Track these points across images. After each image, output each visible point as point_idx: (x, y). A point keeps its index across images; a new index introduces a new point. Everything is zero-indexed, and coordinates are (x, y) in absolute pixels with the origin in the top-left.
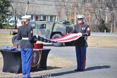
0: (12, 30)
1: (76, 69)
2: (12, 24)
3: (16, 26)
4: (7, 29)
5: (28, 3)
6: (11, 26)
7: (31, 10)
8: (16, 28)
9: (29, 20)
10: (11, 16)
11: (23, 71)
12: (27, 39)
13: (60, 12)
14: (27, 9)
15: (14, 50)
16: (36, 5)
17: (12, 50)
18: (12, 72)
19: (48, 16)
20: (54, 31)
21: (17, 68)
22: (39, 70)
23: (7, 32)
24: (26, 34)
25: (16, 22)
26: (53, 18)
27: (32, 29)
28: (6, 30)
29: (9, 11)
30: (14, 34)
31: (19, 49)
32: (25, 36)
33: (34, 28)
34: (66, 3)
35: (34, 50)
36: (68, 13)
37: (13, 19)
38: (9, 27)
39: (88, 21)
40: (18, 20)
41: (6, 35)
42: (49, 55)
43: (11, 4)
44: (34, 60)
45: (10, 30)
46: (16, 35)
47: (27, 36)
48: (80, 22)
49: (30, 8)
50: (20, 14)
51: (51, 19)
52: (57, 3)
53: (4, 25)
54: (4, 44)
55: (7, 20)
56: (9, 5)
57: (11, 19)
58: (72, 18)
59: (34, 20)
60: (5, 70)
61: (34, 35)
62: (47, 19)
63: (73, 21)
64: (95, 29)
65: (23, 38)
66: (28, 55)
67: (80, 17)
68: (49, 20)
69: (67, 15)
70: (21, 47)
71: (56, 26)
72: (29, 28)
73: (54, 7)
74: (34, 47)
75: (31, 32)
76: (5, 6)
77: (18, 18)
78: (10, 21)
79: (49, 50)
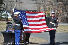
3: (7, 18)
7: (18, 7)
10: (3, 11)
14: (15, 6)
16: (22, 3)
17: (9, 32)
25: (7, 15)
29: (2, 8)
31: (13, 32)
34: (44, 2)
37: (5, 13)
39: (61, 15)
49: (18, 5)
50: (10, 9)
63: (49, 15)
64: (66, 21)
69: (44, 10)
77: (8, 12)
78: (2, 14)
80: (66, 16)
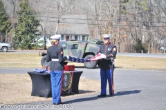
0: (41, 51)
1: (100, 94)
2: (41, 45)
3: (45, 46)
4: (36, 49)
5: (59, 22)
6: (40, 47)
7: (62, 30)
8: (45, 49)
9: (59, 40)
10: (40, 36)
11: (53, 95)
13: (93, 31)
14: (57, 28)
15: (43, 72)
16: (67, 24)
17: (41, 72)
18: (41, 96)
19: (80, 35)
20: (87, 51)
21: (47, 91)
22: (70, 94)
23: (36, 53)
25: (45, 42)
26: (86, 38)
27: (62, 49)
28: (34, 51)
29: (38, 31)
30: (44, 55)
31: (49, 72)
33: (65, 48)
34: (100, 22)
35: (65, 72)
36: (102, 32)
37: (42, 39)
38: (38, 47)
39: (124, 41)
40: (48, 40)
41: (35, 56)
42: (82, 78)
43: (40, 23)
44: (65, 83)
45: (39, 51)
46: (45, 56)
48: (106, 42)
49: (61, 27)
50: (50, 33)
51: (83, 39)
52: (90, 22)
53: (33, 45)
55: (36, 40)
56: (39, 25)
57: (40, 39)
59: (65, 40)
60: (34, 94)
61: (64, 56)
62: (78, 39)
64: (132, 50)
65: (53, 60)
66: (58, 78)
67: (106, 36)
68: (81, 39)
69: (100, 34)
70: (51, 69)
71: (89, 46)
73: (86, 25)
74: (64, 69)
75: (62, 53)
76: (34, 25)
77: (48, 37)
78: (39, 41)
79: (81, 73)
80: (132, 43)
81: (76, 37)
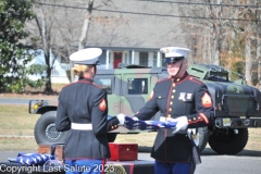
0: (36, 97)
2: (34, 78)
3: (49, 84)
4: (19, 92)
5: (91, 8)
6: (31, 85)
7: (100, 32)
8: (49, 91)
10: (31, 52)
12: (88, 127)
14: (85, 28)
15: (41, 163)
16: (117, 15)
17: (32, 163)
23: (18, 105)
24: (84, 112)
25: (49, 71)
28: (14, 96)
29: (26, 35)
30: (43, 110)
31: (58, 163)
32: (81, 120)
33: (109, 91)
34: (218, 10)
35: (109, 164)
36: (224, 44)
37: (39, 60)
38: (25, 87)
40: (57, 65)
41: (16, 112)
43: (34, 10)
45: (30, 97)
47: (88, 120)
49: (97, 24)
50: (62, 44)
52: (188, 9)
53: (9, 80)
54: (7, 146)
55: (20, 62)
56: (28, 15)
57: (34, 61)
58: (238, 60)
59: (108, 66)
62: (150, 64)
63: (239, 69)
68: (159, 64)
69: (219, 48)
72: (97, 92)
73: (177, 21)
75: (103, 104)
76: (14, 16)
77: (56, 57)
78: (28, 66)
81: (144, 56)
